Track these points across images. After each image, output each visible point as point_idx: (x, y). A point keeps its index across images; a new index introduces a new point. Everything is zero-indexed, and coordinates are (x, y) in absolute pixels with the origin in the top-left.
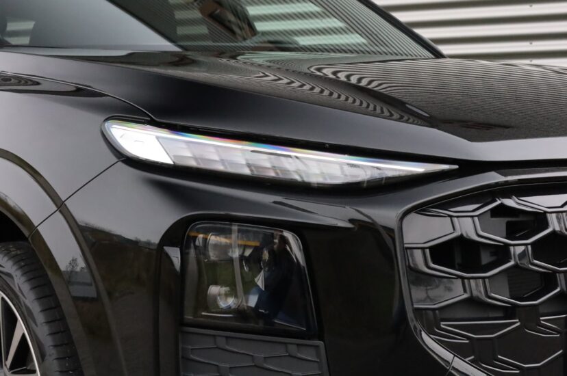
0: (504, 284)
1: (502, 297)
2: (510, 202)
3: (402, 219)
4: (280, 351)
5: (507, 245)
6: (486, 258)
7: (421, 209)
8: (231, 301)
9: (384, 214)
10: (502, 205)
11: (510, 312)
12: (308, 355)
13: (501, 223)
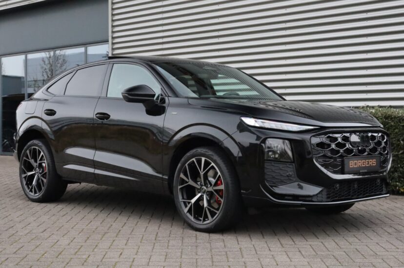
0: (330, 152)
1: (329, 154)
2: (331, 135)
3: (311, 138)
4: (285, 165)
5: (330, 144)
6: (326, 147)
7: (314, 136)
8: (273, 156)
9: (307, 137)
10: (329, 136)
11: (331, 158)
12: (291, 166)
13: (329, 139)
